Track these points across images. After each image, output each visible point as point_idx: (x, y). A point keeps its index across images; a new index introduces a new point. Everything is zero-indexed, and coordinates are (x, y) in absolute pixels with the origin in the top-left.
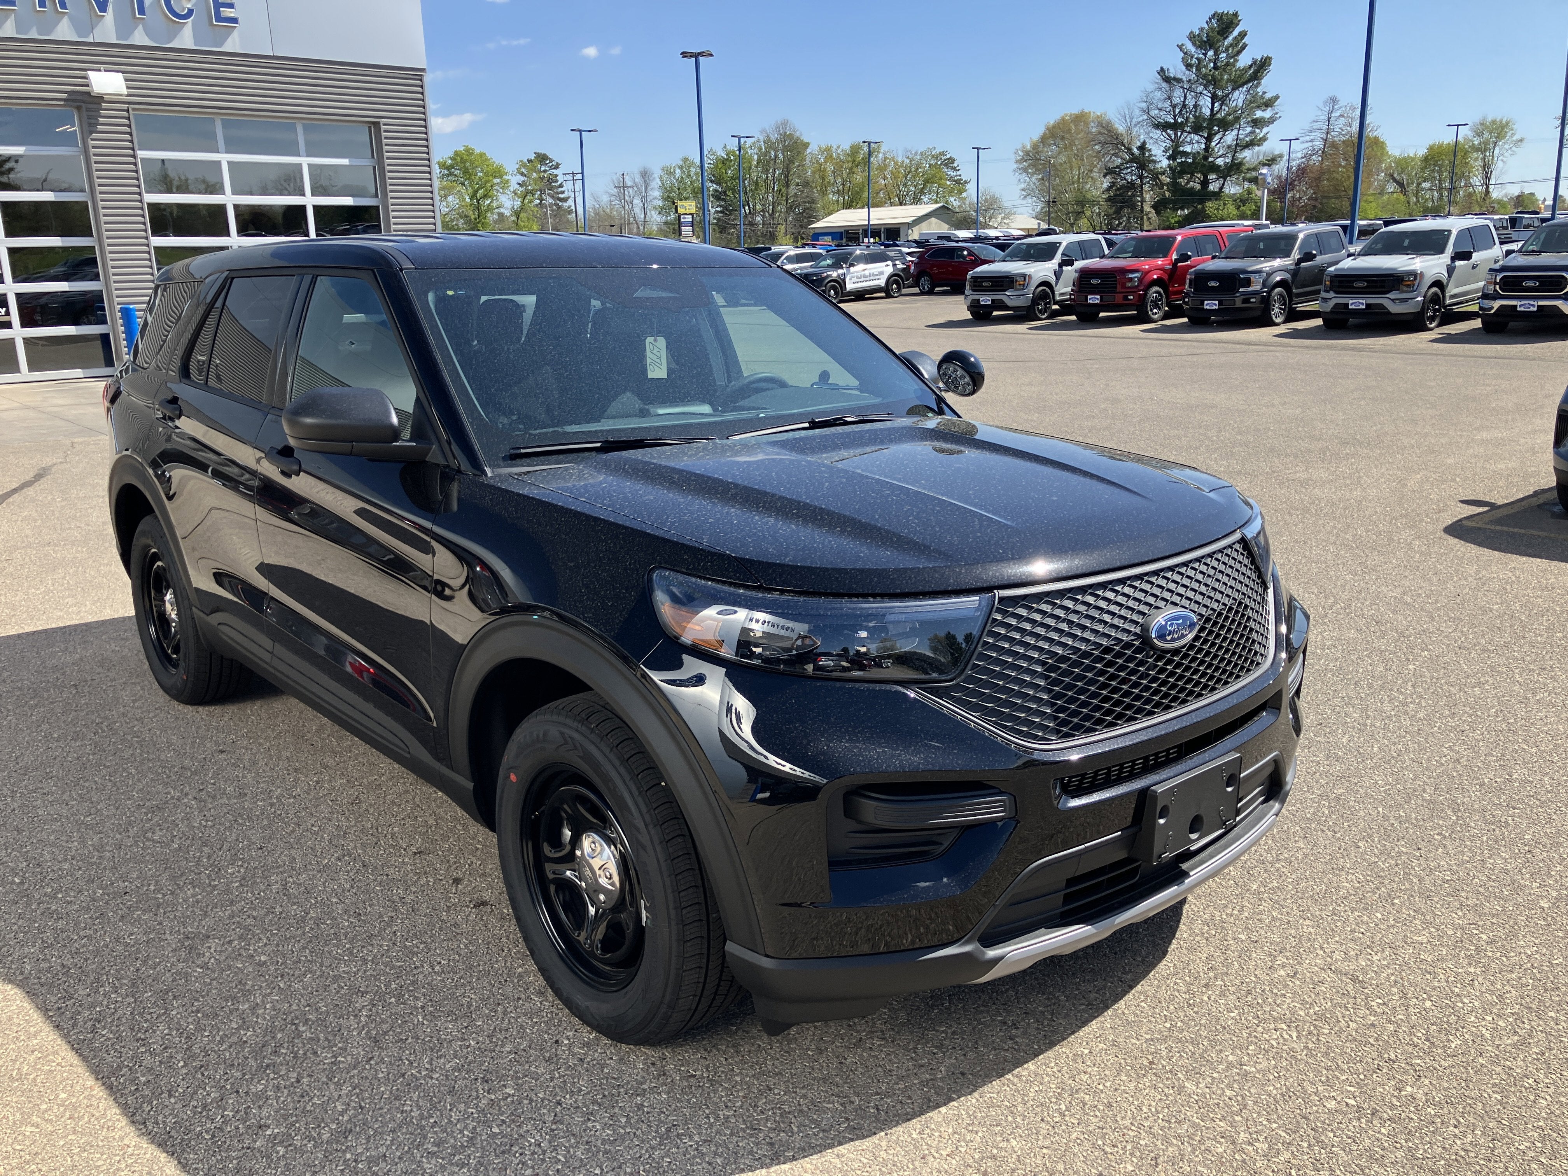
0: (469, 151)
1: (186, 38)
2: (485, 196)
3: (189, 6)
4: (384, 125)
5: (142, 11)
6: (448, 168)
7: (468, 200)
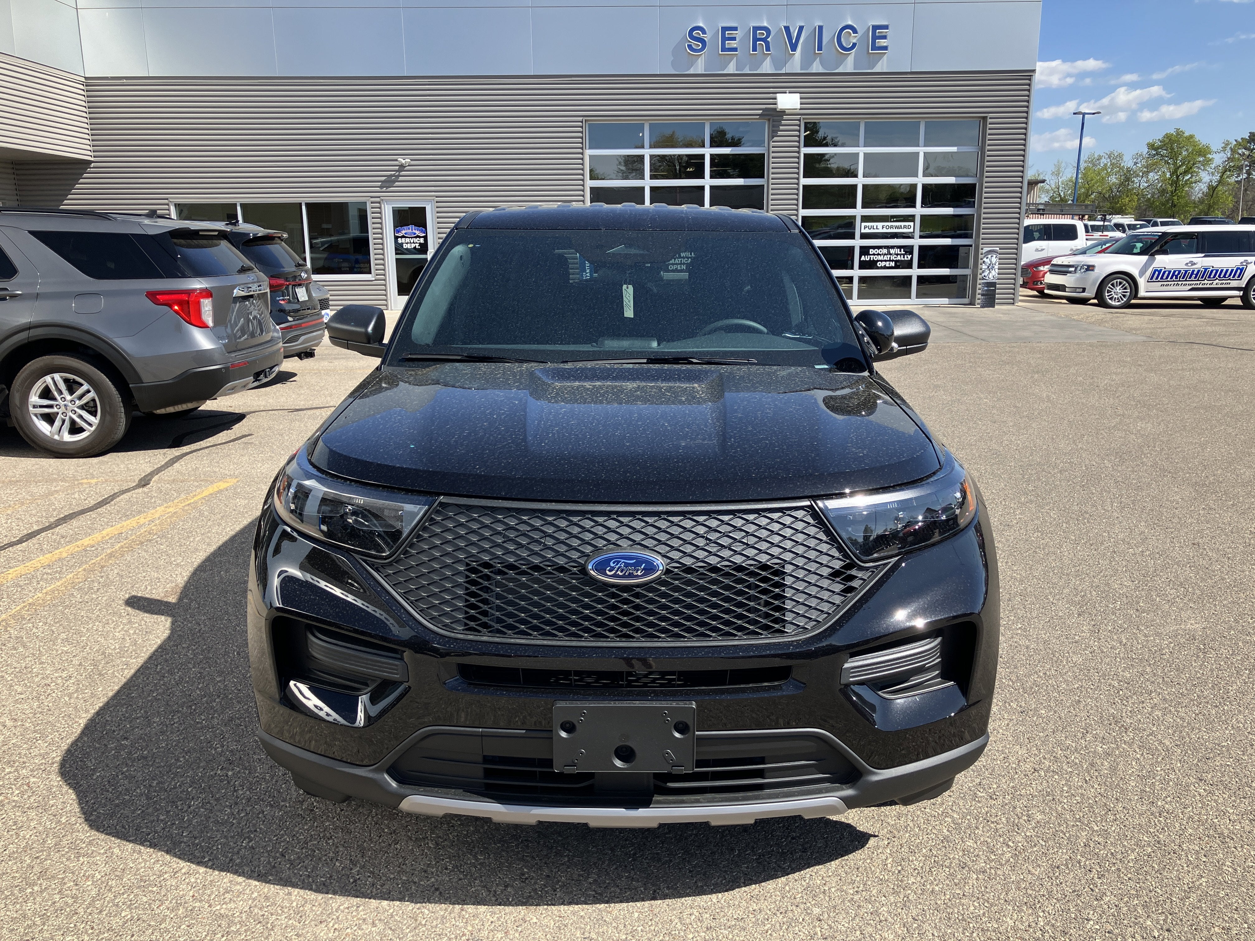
0: (1179, 133)
1: (849, 65)
2: (1186, 172)
3: (854, 41)
4: (990, 118)
5: (820, 49)
6: (1156, 149)
7: (1168, 175)
